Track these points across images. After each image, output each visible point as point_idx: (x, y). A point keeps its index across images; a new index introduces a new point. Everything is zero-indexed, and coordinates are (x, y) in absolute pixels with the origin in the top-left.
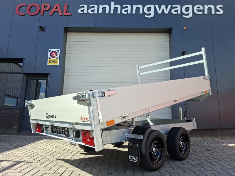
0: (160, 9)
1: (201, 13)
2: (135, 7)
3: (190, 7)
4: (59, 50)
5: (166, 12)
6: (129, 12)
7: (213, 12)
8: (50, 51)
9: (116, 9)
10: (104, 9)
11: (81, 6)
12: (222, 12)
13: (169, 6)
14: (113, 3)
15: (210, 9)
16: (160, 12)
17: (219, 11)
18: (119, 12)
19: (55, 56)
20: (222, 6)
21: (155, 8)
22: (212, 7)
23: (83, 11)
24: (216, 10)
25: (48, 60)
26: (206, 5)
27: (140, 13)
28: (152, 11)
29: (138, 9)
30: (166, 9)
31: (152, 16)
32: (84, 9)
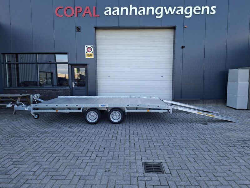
0: (167, 11)
1: (199, 13)
2: (148, 9)
3: (191, 8)
4: (93, 46)
5: (172, 13)
6: (144, 14)
7: (208, 13)
8: (86, 47)
9: (133, 10)
10: (124, 10)
11: (106, 8)
12: (214, 12)
13: (175, 8)
14: (131, 6)
15: (206, 10)
16: (167, 13)
17: (213, 12)
18: (136, 14)
19: (91, 51)
20: (215, 7)
21: (164, 9)
22: (208, 8)
23: (108, 13)
24: (211, 11)
25: (86, 54)
26: (203, 6)
27: (152, 14)
28: (162, 13)
29: (151, 10)
30: (173, 10)
31: (161, 16)
32: (109, 11)
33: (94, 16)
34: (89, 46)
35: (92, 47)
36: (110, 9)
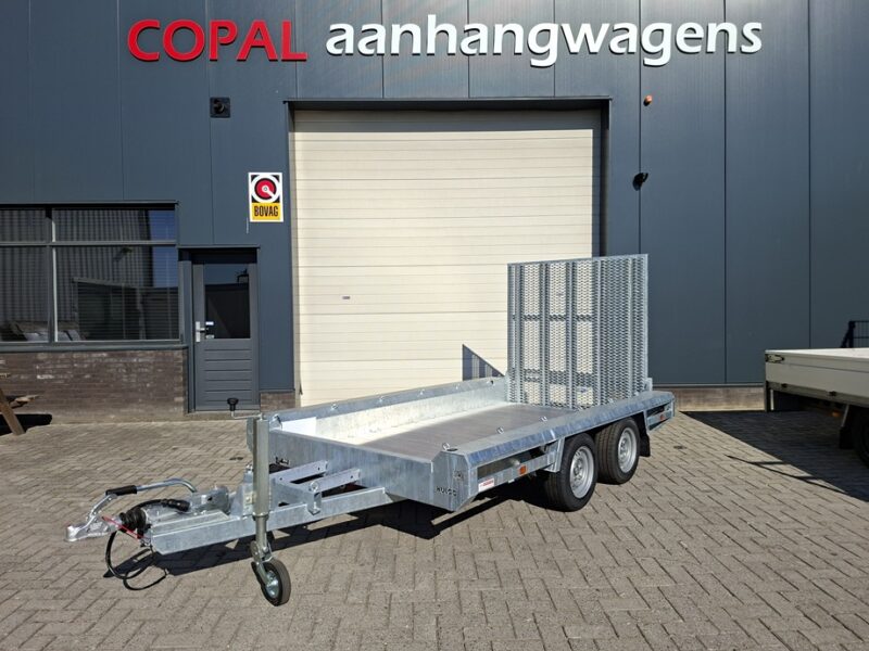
0: (575, 39)
1: (698, 49)
2: (500, 30)
3: (667, 28)
4: (280, 174)
5: (595, 47)
6: (484, 48)
7: (732, 47)
8: (253, 177)
9: (442, 36)
10: (407, 36)
11: (333, 27)
12: (757, 44)
13: (605, 28)
14: (432, 19)
15: (723, 35)
17: (750, 43)
18: (452, 49)
20: (758, 26)
21: (561, 32)
22: (732, 29)
23: (341, 44)
24: (742, 39)
25: (251, 205)
26: (713, 21)
27: (517, 51)
28: (553, 45)
29: (510, 36)
31: (551, 60)
32: (345, 40)
33: (283, 57)
34: (262, 175)
35: (277, 177)
36: (349, 29)
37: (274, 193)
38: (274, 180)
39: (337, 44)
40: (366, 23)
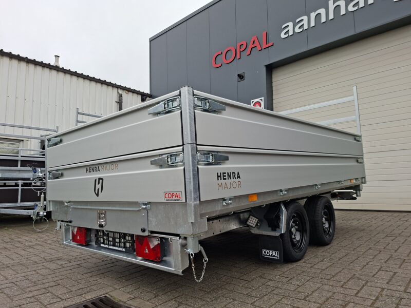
4: (263, 98)
6: (362, 5)
8: (253, 102)
9: (337, 8)
10: (318, 16)
18: (343, 12)
23: (287, 32)
32: (289, 30)
33: (263, 48)
34: (256, 100)
35: (261, 100)
36: (291, 24)
37: (260, 106)
38: (260, 101)
39: (285, 34)
40: (297, 19)
